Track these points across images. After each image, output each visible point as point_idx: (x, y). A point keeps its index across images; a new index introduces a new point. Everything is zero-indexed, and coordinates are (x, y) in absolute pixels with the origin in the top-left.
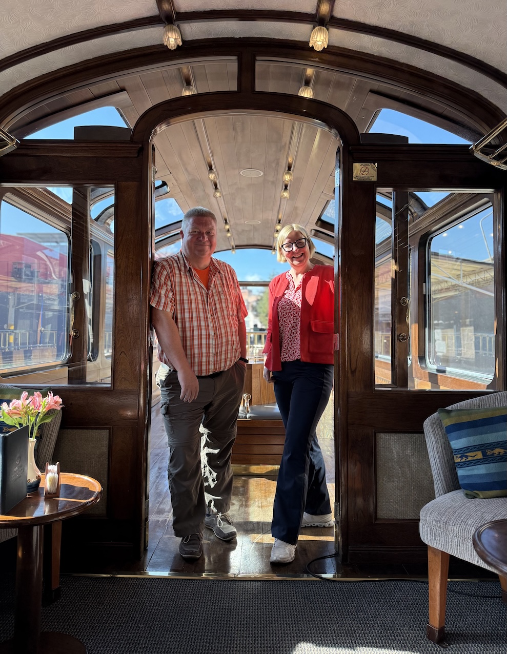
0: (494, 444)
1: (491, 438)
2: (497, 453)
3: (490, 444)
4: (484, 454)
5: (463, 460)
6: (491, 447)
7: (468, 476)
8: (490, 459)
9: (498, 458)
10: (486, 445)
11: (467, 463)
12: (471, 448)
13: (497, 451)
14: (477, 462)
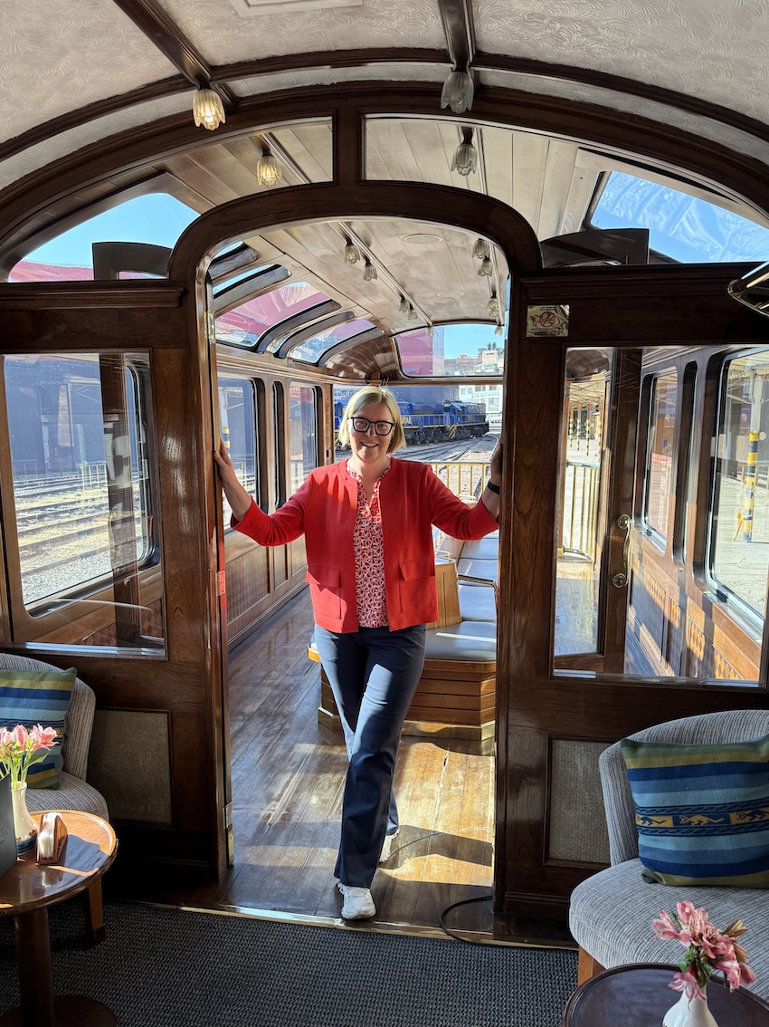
0: (693, 808)
1: (691, 798)
2: (696, 823)
3: (688, 807)
4: (676, 822)
5: (646, 825)
6: (689, 811)
7: (651, 849)
8: (684, 830)
9: (696, 830)
10: (681, 808)
11: (651, 830)
12: (657, 810)
13: (695, 819)
14: (663, 832)
